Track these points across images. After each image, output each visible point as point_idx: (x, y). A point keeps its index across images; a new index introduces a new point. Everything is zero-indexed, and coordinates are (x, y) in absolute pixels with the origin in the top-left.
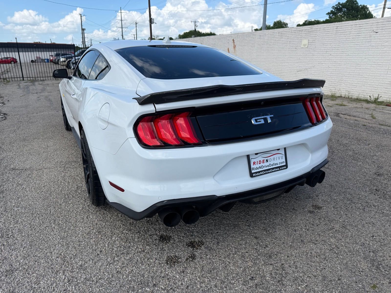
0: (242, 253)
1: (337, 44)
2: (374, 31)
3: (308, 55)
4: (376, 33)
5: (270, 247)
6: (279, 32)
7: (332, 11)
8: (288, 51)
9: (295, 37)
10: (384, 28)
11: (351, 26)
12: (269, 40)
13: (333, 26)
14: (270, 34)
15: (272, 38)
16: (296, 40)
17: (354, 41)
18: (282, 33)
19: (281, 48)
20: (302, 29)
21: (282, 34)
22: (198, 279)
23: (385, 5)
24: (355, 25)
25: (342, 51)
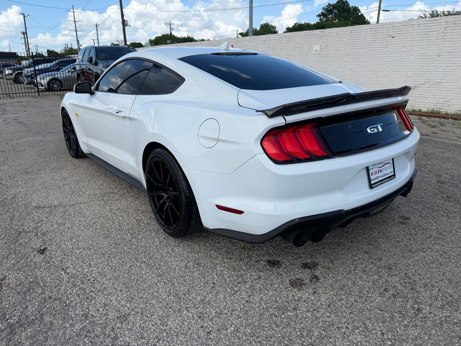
0: (362, 268)
1: (352, 50)
2: (391, 35)
3: (320, 62)
4: (393, 37)
5: (384, 259)
6: (286, 37)
7: (322, 13)
8: (298, 58)
9: (305, 42)
10: (401, 32)
11: (366, 30)
12: (275, 46)
13: (347, 30)
14: (275, 39)
15: (278, 44)
16: (306, 46)
17: (369, 47)
18: (290, 37)
19: (289, 55)
20: (313, 33)
21: (290, 39)
22: (335, 298)
23: (380, 7)
24: (371, 30)
25: (358, 58)
